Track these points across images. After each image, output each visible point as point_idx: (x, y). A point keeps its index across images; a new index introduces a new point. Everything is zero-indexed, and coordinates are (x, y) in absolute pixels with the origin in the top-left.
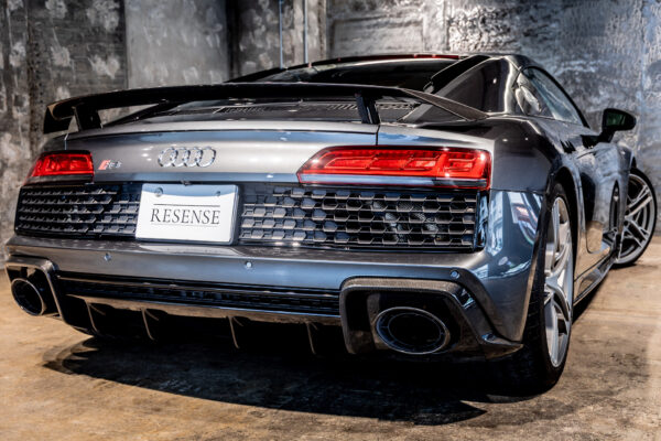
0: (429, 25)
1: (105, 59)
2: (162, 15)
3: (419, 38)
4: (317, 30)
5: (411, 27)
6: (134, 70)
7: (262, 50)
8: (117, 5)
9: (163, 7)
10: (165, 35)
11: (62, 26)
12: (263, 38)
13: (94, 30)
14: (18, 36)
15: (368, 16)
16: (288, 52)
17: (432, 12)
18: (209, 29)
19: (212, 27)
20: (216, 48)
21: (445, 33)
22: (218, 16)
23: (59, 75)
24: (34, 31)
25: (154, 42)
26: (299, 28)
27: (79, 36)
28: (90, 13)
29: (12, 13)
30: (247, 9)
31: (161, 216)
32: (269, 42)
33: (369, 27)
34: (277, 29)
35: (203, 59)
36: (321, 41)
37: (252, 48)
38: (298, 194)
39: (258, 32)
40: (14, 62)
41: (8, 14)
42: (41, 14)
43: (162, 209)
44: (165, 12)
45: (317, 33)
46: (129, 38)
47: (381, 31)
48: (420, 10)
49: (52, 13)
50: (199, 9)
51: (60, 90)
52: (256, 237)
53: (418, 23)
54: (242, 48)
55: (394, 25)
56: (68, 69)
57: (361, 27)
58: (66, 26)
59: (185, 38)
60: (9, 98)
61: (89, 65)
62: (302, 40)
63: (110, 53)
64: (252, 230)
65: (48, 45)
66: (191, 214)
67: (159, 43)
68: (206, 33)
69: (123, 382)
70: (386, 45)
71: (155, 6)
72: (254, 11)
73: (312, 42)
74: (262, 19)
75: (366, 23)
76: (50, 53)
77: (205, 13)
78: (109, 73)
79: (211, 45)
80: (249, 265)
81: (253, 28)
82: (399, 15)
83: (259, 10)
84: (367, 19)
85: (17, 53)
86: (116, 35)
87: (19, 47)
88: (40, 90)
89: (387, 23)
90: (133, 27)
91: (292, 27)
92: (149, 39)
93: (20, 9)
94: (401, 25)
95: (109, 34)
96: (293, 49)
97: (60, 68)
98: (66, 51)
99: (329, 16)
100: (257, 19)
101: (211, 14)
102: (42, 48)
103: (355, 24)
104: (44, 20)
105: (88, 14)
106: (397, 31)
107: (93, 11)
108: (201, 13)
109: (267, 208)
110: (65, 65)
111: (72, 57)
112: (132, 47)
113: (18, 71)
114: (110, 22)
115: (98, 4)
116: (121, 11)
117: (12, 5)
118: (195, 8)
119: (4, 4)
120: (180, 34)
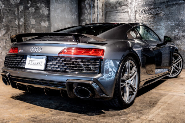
0: (131, 12)
1: (45, 22)
2: (60, 11)
3: (128, 16)
4: (102, 14)
5: (126, 13)
6: (52, 24)
7: (87, 19)
8: (48, 9)
9: (60, 9)
10: (61, 16)
11: (33, 14)
12: (87, 16)
13: (42, 15)
14: (22, 17)
15: (115, 10)
16: (93, 20)
17: (131, 9)
18: (73, 14)
19: (74, 13)
20: (75, 19)
21: (134, 14)
22: (76, 10)
23: (32, 26)
24: (26, 16)
25: (58, 18)
26: (96, 13)
27: (38, 17)
28: (41, 11)
29: (20, 11)
30: (83, 9)
31: (30, 63)
32: (89, 17)
33: (115, 13)
34: (90, 14)
35: (71, 22)
36: (103, 17)
37: (84, 19)
38: (59, 59)
39: (86, 15)
40: (21, 23)
41: (19, 12)
42: (28, 11)
43: (31, 61)
44: (61, 10)
45: (102, 15)
46: (51, 17)
47: (118, 14)
48: (128, 8)
49: (31, 11)
50: (70, 9)
51: (32, 30)
52: (50, 69)
53: (127, 12)
54: (82, 19)
55: (122, 12)
56: (35, 25)
57: (113, 13)
58: (34, 14)
59: (66, 16)
60: (19, 32)
61: (40, 24)
62: (97, 17)
63: (46, 21)
64: (49, 67)
65: (29, 19)
66: (36, 63)
67: (59, 18)
68: (72, 15)
69: (26, 102)
70: (119, 18)
71: (58, 9)
72: (85, 9)
73: (100, 17)
74: (87, 11)
75: (114, 12)
76: (30, 21)
77: (72, 10)
78: (45, 26)
79: (74, 18)
80: (47, 75)
81: (85, 13)
82: (123, 10)
83: (86, 9)
84: (115, 11)
85: (21, 21)
86: (47, 16)
87: (22, 20)
88: (27, 30)
89: (120, 12)
90: (52, 14)
91: (94, 13)
92: (57, 17)
93: (22, 10)
94: (123, 12)
95: (46, 16)
96: (94, 19)
97: (33, 25)
98: (34, 20)
99: (105, 10)
100: (86, 11)
101: (74, 10)
102: (28, 20)
103: (112, 12)
104: (28, 13)
105: (40, 11)
106: (123, 14)
107: (41, 10)
108: (71, 10)
109: (53, 62)
110: (34, 24)
111: (36, 22)
112: (52, 19)
113: (22, 25)
114: (46, 13)
115: (43, 9)
116: (49, 10)
117: (20, 10)
118: (69, 9)
119: (18, 9)
120: (65, 15)
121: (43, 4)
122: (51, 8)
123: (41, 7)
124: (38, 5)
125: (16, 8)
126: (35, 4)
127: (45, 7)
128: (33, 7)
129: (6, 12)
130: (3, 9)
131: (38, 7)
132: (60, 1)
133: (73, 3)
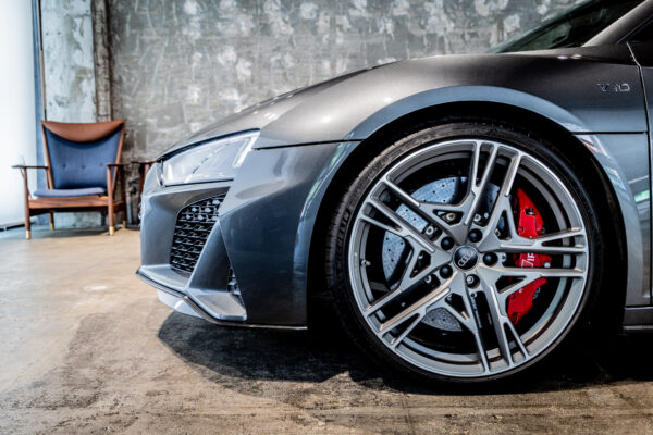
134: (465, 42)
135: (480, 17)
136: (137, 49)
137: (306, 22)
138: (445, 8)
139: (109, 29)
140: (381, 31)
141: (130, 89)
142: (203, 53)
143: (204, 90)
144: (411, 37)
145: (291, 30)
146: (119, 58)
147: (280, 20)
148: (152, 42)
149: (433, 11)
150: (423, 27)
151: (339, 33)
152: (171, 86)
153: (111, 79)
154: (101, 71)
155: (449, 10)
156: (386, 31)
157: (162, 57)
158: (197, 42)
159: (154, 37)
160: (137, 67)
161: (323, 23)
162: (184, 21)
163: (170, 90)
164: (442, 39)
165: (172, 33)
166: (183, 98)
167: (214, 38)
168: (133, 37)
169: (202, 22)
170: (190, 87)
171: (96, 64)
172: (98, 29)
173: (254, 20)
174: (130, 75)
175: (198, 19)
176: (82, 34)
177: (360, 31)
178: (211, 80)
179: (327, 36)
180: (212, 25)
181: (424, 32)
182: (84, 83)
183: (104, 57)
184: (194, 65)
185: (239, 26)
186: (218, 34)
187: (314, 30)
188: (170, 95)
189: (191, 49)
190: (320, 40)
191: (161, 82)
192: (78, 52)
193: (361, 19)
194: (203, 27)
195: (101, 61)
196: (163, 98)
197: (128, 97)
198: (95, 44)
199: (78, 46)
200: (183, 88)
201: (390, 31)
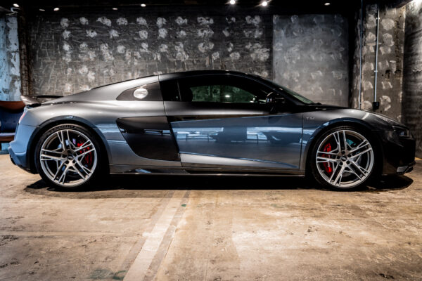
1: (260, 72)
2: (297, 50)
6: (277, 75)
7: (358, 58)
8: (269, 50)
9: (298, 46)
10: (299, 58)
11: (238, 62)
12: (358, 52)
13: (255, 62)
18: (334, 51)
19: (336, 49)
20: (338, 60)
22: (341, 43)
24: (225, 66)
25: (291, 63)
26: (371, 45)
29: (214, 61)
35: (327, 66)
39: (357, 49)
42: (228, 59)
44: (299, 48)
46: (275, 62)
49: (233, 58)
50: (325, 43)
58: (240, 62)
59: (313, 58)
60: (211, 91)
62: (373, 51)
63: (262, 70)
67: (294, 62)
68: (331, 53)
71: (293, 46)
73: (385, 51)
77: (330, 44)
79: (334, 59)
86: (266, 62)
90: (276, 58)
92: (288, 61)
93: (218, 59)
95: (263, 62)
101: (335, 43)
104: (229, 61)
105: (252, 56)
107: (254, 54)
108: (327, 44)
112: (275, 66)
114: (264, 57)
115: (257, 51)
116: (271, 52)
117: (214, 58)
118: (322, 43)
119: (211, 58)
120: (310, 56)
121: (257, 44)
122: (274, 48)
123: (254, 49)
124: (248, 47)
125: (208, 58)
126: (240, 46)
127: (262, 48)
128: (238, 51)
129: (192, 64)
130: (188, 61)
131: (248, 50)
132: (296, 32)
133: (332, 30)
134: (194, 64)
135: (201, 53)
136: (42, 66)
137: (120, 54)
138: (184, 48)
139: (28, 57)
140: (155, 59)
141: (38, 85)
142: (72, 68)
143: (73, 86)
144: (169, 62)
145: (113, 58)
146: (33, 70)
147: (108, 53)
148: (49, 63)
149: (179, 50)
150: (174, 58)
151: (136, 60)
152: (57, 83)
153: (29, 81)
154: (24, 77)
155: (187, 49)
156: (157, 59)
157: (53, 70)
158: (69, 63)
159: (50, 61)
160: (41, 75)
161: (128, 55)
162: (63, 53)
163: (57, 86)
164: (183, 63)
165: (58, 59)
166: (63, 89)
167: (77, 61)
168: (40, 60)
169: (72, 54)
170: (66, 84)
171: (22, 74)
172: (22, 58)
173: (96, 53)
174: (38, 78)
175: (69, 53)
176: (15, 60)
177: (145, 59)
178: (76, 81)
179: (130, 61)
180: (77, 56)
181: (175, 60)
182: (16, 83)
183: (25, 71)
184: (68, 74)
185: (89, 56)
186: (79, 60)
187: (124, 58)
188: (57, 88)
189: (66, 67)
190: (126, 63)
191: (53, 82)
192: (13, 68)
193: (146, 53)
194: (72, 57)
195: (24, 72)
196: (53, 89)
197: (37, 89)
198: (21, 64)
199: (13, 66)
200: (63, 84)
201: (159, 59)
